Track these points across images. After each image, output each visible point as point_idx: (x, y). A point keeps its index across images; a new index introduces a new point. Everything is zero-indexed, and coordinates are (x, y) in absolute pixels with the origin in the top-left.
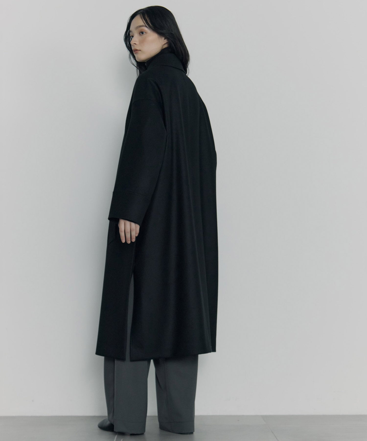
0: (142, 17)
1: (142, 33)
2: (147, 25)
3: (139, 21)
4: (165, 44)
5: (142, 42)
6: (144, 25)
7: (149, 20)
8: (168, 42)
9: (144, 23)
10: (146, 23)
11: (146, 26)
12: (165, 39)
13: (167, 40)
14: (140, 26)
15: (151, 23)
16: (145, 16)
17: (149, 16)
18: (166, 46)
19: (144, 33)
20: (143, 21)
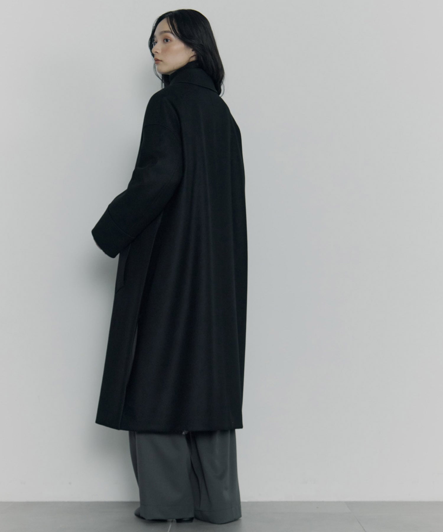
0: (169, 22)
1: (166, 40)
2: (173, 31)
3: (165, 25)
4: (192, 57)
5: (165, 51)
6: (170, 30)
7: (177, 26)
8: (195, 54)
9: (170, 28)
10: (172, 28)
11: (172, 33)
12: (192, 51)
13: (195, 53)
14: (165, 32)
15: (178, 30)
16: (173, 20)
17: (177, 21)
18: (194, 59)
19: (169, 40)
20: (169, 26)
